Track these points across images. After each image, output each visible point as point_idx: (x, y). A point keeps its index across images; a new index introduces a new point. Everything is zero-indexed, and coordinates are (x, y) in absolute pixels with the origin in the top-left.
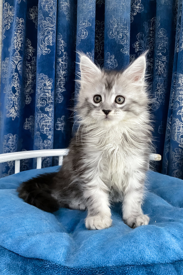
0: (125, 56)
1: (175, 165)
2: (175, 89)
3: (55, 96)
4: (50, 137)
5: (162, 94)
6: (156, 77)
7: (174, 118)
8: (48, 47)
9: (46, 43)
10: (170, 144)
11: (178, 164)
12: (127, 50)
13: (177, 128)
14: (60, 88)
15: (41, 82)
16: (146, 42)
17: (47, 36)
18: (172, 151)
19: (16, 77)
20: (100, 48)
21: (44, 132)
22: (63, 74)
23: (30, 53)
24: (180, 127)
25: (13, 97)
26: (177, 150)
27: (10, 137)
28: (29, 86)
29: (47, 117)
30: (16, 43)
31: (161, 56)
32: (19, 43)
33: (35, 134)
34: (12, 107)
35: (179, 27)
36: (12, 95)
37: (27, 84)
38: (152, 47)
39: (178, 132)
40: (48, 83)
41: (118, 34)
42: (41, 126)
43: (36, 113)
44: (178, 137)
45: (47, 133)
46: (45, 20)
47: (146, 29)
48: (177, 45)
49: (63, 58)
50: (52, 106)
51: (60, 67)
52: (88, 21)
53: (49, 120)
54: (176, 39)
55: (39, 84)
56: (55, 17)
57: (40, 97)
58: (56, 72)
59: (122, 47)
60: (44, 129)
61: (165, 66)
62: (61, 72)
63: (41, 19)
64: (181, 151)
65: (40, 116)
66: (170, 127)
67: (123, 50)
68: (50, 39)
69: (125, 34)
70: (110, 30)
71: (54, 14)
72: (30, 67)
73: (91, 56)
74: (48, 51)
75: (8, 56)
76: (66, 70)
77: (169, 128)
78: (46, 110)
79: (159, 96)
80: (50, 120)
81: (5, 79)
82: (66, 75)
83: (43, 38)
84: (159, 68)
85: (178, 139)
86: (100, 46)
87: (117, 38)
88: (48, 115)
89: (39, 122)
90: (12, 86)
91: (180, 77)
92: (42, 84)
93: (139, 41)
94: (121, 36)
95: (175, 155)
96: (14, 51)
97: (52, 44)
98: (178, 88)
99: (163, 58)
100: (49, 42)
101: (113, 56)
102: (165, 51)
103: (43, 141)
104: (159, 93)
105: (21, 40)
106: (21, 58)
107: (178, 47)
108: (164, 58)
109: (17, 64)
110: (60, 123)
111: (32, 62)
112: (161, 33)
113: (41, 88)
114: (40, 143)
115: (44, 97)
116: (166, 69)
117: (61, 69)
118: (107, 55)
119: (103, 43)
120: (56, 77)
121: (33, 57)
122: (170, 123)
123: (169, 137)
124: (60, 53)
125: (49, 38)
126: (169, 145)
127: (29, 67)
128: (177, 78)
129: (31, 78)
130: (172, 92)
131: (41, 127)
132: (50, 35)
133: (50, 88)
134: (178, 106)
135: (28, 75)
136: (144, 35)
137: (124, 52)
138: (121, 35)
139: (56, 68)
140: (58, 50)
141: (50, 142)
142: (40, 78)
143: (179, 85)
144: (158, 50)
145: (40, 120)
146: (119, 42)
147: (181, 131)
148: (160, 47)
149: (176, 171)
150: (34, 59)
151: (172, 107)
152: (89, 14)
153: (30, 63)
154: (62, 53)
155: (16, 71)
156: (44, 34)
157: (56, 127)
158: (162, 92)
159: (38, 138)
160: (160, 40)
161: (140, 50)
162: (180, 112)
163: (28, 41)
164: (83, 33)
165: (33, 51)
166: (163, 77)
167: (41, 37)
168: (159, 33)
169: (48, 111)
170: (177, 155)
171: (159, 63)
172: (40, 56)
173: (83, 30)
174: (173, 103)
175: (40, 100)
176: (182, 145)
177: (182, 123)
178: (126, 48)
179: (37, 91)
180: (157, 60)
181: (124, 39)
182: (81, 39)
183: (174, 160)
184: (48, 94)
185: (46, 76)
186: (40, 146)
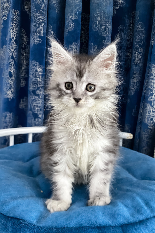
1: (144, 143)
2: (148, 78)
3: (45, 80)
4: (40, 116)
5: (138, 81)
6: (133, 66)
7: (146, 103)
8: (40, 37)
9: (38, 33)
11: (147, 142)
12: (109, 42)
13: (148, 112)
15: (33, 69)
16: (126, 34)
17: (39, 27)
18: (142, 131)
19: (13, 63)
20: (86, 38)
21: (35, 112)
23: (24, 42)
24: (150, 111)
25: (10, 81)
26: (146, 130)
27: (8, 115)
28: (24, 71)
29: (38, 99)
30: (12, 32)
31: (138, 48)
32: (14, 33)
33: (28, 113)
34: (9, 89)
36: (9, 79)
37: (22, 70)
38: (131, 38)
39: (148, 116)
40: (39, 69)
41: (101, 26)
42: (33, 106)
43: (29, 95)
44: (148, 120)
45: (38, 113)
46: (37, 12)
47: (127, 22)
48: (152, 38)
50: (43, 89)
52: (75, 14)
55: (31, 70)
56: (46, 9)
57: (32, 81)
59: (104, 38)
60: (35, 109)
61: (141, 57)
63: (33, 12)
64: (150, 131)
65: (32, 98)
67: (105, 41)
68: (42, 30)
69: (107, 27)
70: (94, 23)
71: (45, 7)
72: (25, 54)
73: (76, 46)
74: (40, 41)
75: (6, 44)
77: (141, 112)
78: (37, 93)
79: (135, 84)
80: (41, 102)
81: (4, 64)
84: (136, 58)
85: (148, 121)
86: (86, 37)
87: (100, 30)
90: (9, 71)
92: (34, 70)
93: (119, 33)
94: (103, 29)
95: (145, 134)
96: (11, 40)
97: (43, 35)
98: (150, 77)
99: (140, 50)
100: (40, 32)
101: (96, 46)
102: (142, 43)
103: (35, 120)
104: (135, 80)
105: (16, 30)
106: (16, 46)
107: (154, 40)
108: (141, 50)
109: (13, 52)
111: (26, 50)
112: (139, 27)
113: (33, 74)
114: (32, 120)
115: (35, 82)
116: (142, 59)
118: (91, 45)
119: (88, 34)
120: (46, 64)
121: (27, 45)
122: (143, 107)
123: (141, 119)
125: (40, 29)
126: (140, 126)
127: (23, 54)
128: (150, 68)
129: (25, 64)
130: (146, 80)
132: (41, 26)
133: (41, 74)
134: (150, 93)
135: (22, 61)
136: (124, 28)
137: (105, 43)
138: (103, 27)
141: (41, 121)
142: (32, 65)
143: (152, 75)
144: (135, 42)
145: (32, 101)
146: (101, 34)
147: (151, 114)
148: (138, 39)
150: (28, 47)
151: (145, 93)
152: (76, 8)
153: (24, 51)
155: (12, 58)
156: (36, 25)
159: (30, 116)
160: (138, 33)
161: (121, 41)
162: (151, 98)
163: (23, 31)
164: (70, 25)
165: (27, 40)
166: (139, 66)
167: (34, 28)
168: (137, 27)
169: (39, 94)
170: (146, 135)
171: (136, 54)
172: (32, 45)
173: (70, 23)
174: (146, 90)
175: (32, 84)
176: (152, 127)
177: (153, 108)
178: (108, 39)
179: (30, 76)
180: (134, 51)
181: (106, 32)
182: (69, 31)
183: (144, 138)
184: (39, 79)
185: (38, 63)
186: (32, 123)
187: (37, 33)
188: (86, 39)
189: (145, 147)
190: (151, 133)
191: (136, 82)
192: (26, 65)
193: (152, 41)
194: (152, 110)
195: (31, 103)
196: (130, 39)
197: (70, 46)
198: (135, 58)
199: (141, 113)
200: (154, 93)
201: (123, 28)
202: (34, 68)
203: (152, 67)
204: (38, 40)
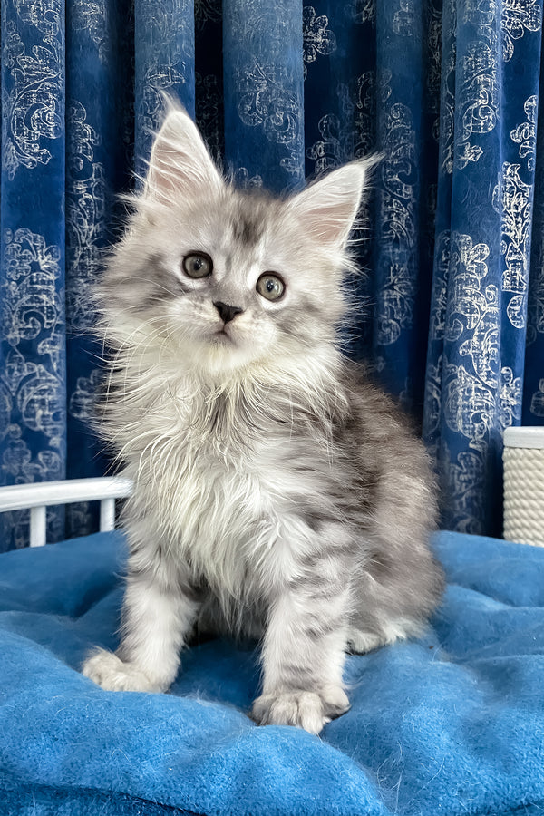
0: (293, 181)
1: (461, 504)
2: (447, 282)
3: (67, 303)
4: (56, 441)
5: (405, 296)
6: (385, 246)
7: (451, 365)
8: (44, 142)
9: (35, 129)
10: (439, 444)
11: (470, 501)
12: (299, 164)
13: (461, 394)
14: (82, 277)
15: (20, 259)
16: (346, 143)
17: (38, 106)
18: (450, 462)
21: (35, 425)
22: (93, 235)
24: (469, 391)
26: (464, 457)
29: (44, 374)
31: (398, 186)
35: (452, 102)
39: (464, 407)
40: (45, 262)
41: (271, 112)
42: (25, 404)
44: (466, 421)
45: (45, 430)
46: (29, 53)
47: (346, 105)
48: (447, 151)
49: (90, 182)
50: (61, 337)
51: (82, 211)
52: (176, 67)
53: (53, 385)
54: (444, 134)
55: (14, 263)
56: (62, 47)
57: (17, 307)
58: (68, 225)
59: (286, 152)
60: (34, 415)
61: (410, 215)
62: (87, 227)
63: (14, 52)
64: (477, 461)
65: (19, 370)
66: (438, 393)
67: (287, 162)
68: (50, 116)
69: (292, 115)
70: (247, 98)
71: (59, 37)
74: (45, 157)
76: (101, 219)
77: (436, 396)
78: (39, 351)
79: (396, 305)
80: (56, 386)
82: (102, 237)
83: (23, 114)
84: (394, 219)
85: (467, 427)
87: (268, 124)
88: (49, 369)
89: (17, 393)
91: (465, 244)
92: (26, 265)
93: (324, 141)
94: (279, 120)
95: (460, 473)
97: (56, 134)
98: (458, 277)
99: (404, 191)
100: (45, 126)
101: (257, 179)
102: (410, 171)
103: (34, 459)
104: (397, 294)
107: (452, 158)
108: (408, 191)
110: (88, 394)
112: (396, 118)
113: (22, 278)
114: (21, 462)
115: (31, 307)
116: (413, 222)
117: (85, 217)
118: (237, 174)
120: (67, 242)
122: (438, 380)
123: (435, 422)
124: (81, 167)
125: (44, 115)
126: (437, 446)
128: (452, 249)
130: (439, 289)
131: (24, 409)
132: (48, 104)
133: (52, 277)
134: (462, 329)
136: (339, 122)
137: (290, 168)
139: (68, 213)
140: (74, 156)
141: (58, 459)
142: (15, 245)
143: (461, 268)
144: (386, 166)
145: (21, 385)
146: (275, 137)
147: (472, 400)
148: (396, 157)
149: (467, 521)
151: (441, 333)
152: (178, 47)
154: (87, 164)
156: (26, 99)
157: (71, 407)
158: (404, 293)
159: (13, 445)
160: (395, 138)
162: (468, 347)
166: (406, 247)
167: (19, 109)
168: (389, 118)
169: (47, 355)
170: (466, 474)
171: (391, 205)
172: (14, 172)
174: (442, 321)
175: (20, 317)
176: (481, 443)
177: (477, 380)
178: (296, 157)
179: (8, 287)
180: (386, 195)
181: (290, 130)
183: (457, 487)
184: (45, 296)
185: (39, 236)
186: (25, 472)
187: (31, 129)
189: (465, 517)
190: (481, 464)
191: (401, 299)
193: (447, 162)
194: (474, 386)
195: (14, 394)
198: (390, 218)
199: (435, 399)
200: (477, 330)
201: (336, 125)
202: (26, 257)
203: (460, 243)
204: (38, 154)
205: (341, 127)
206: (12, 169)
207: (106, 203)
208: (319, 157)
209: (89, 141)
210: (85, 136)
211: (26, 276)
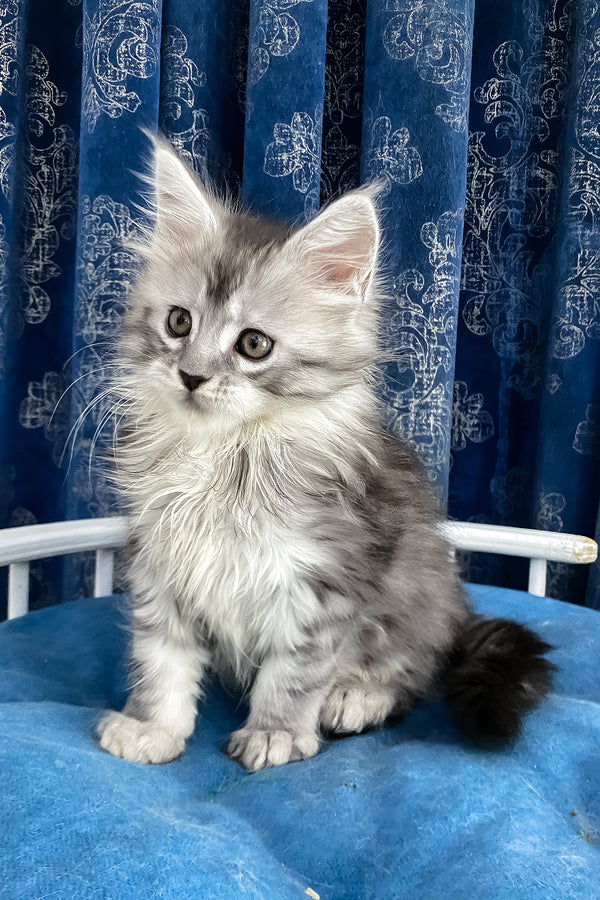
0: (451, 134)
5: (595, 294)
6: (572, 226)
8: (132, 83)
9: (122, 65)
12: (461, 111)
15: (99, 234)
16: (530, 81)
17: (126, 35)
20: (341, 99)
23: (43, 111)
28: (41, 247)
31: (597, 143)
37: (34, 242)
41: (427, 41)
43: (76, 360)
47: (534, 27)
49: (189, 135)
55: (91, 239)
57: (93, 295)
59: (443, 96)
67: (444, 109)
68: (141, 47)
69: (455, 44)
70: (395, 22)
72: (45, 169)
73: (309, 130)
74: (133, 102)
79: (582, 306)
83: (107, 46)
84: (588, 189)
86: (342, 91)
87: (421, 58)
92: (106, 241)
93: (500, 78)
94: (438, 52)
97: (147, 73)
100: (133, 62)
101: (403, 133)
104: (584, 291)
105: (9, 51)
106: (9, 129)
111: (53, 149)
113: (101, 258)
115: (111, 297)
118: (377, 127)
121: (56, 125)
124: (179, 114)
127: (40, 168)
129: (48, 215)
132: (139, 33)
133: (137, 258)
135: (35, 201)
136: (521, 51)
137: (447, 117)
138: (438, 45)
140: (170, 100)
142: (94, 217)
144: (582, 114)
146: (430, 75)
150: (60, 135)
153: (45, 153)
154: (187, 112)
156: (111, 25)
158: (594, 290)
161: (505, 113)
163: (35, 56)
164: (281, 29)
165: (56, 103)
167: (102, 39)
168: (592, 46)
171: (585, 169)
172: (94, 122)
173: (278, 19)
175: (97, 308)
178: (458, 102)
179: (83, 270)
180: (578, 155)
181: (452, 66)
182: (271, 57)
184: (128, 282)
185: (122, 206)
186: (98, 496)
187: (116, 66)
188: (341, 104)
191: (589, 298)
192: (51, 218)
196: (548, 105)
197: (282, 128)
198: (582, 187)
201: (517, 55)
202: (105, 233)
204: (124, 99)
205: (525, 59)
206: (92, 119)
207: (208, 161)
208: (491, 101)
209: (190, 81)
210: (185, 74)
211: (105, 257)
